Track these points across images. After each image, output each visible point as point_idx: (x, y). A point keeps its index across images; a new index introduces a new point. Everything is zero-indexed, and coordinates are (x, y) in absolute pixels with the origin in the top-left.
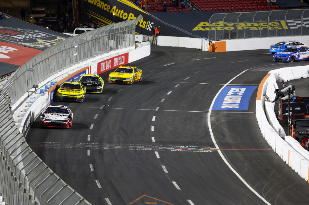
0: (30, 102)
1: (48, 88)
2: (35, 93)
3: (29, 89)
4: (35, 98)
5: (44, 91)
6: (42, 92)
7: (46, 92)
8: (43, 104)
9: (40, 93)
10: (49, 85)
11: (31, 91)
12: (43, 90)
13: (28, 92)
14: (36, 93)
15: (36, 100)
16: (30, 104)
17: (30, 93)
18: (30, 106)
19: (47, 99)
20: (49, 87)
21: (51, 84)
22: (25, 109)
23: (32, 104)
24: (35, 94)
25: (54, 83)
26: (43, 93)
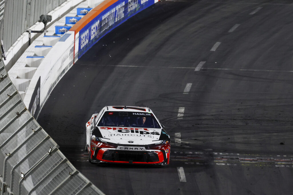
0: (35, 55)
1: (74, 23)
2: (43, 34)
3: (29, 26)
4: (44, 45)
5: (63, 29)
6: (60, 32)
7: (69, 32)
8: (64, 61)
9: (55, 35)
10: (74, 15)
11: (33, 30)
12: (62, 27)
13: (28, 31)
14: (47, 34)
15: (48, 50)
16: (36, 59)
17: (33, 35)
18: (36, 65)
19: (71, 48)
20: (73, 19)
21: (79, 13)
22: (27, 72)
23: (41, 60)
24: (45, 36)
25: (85, 10)
26: (62, 33)
